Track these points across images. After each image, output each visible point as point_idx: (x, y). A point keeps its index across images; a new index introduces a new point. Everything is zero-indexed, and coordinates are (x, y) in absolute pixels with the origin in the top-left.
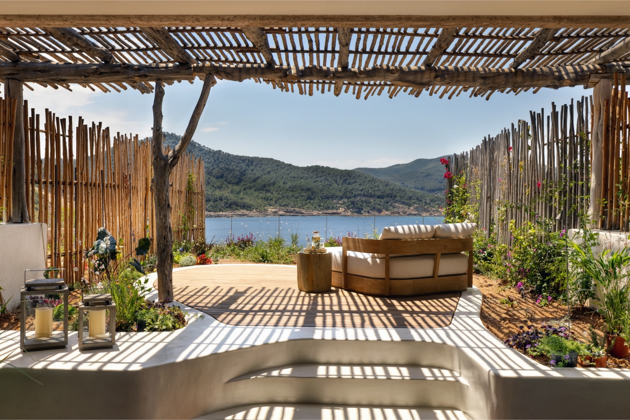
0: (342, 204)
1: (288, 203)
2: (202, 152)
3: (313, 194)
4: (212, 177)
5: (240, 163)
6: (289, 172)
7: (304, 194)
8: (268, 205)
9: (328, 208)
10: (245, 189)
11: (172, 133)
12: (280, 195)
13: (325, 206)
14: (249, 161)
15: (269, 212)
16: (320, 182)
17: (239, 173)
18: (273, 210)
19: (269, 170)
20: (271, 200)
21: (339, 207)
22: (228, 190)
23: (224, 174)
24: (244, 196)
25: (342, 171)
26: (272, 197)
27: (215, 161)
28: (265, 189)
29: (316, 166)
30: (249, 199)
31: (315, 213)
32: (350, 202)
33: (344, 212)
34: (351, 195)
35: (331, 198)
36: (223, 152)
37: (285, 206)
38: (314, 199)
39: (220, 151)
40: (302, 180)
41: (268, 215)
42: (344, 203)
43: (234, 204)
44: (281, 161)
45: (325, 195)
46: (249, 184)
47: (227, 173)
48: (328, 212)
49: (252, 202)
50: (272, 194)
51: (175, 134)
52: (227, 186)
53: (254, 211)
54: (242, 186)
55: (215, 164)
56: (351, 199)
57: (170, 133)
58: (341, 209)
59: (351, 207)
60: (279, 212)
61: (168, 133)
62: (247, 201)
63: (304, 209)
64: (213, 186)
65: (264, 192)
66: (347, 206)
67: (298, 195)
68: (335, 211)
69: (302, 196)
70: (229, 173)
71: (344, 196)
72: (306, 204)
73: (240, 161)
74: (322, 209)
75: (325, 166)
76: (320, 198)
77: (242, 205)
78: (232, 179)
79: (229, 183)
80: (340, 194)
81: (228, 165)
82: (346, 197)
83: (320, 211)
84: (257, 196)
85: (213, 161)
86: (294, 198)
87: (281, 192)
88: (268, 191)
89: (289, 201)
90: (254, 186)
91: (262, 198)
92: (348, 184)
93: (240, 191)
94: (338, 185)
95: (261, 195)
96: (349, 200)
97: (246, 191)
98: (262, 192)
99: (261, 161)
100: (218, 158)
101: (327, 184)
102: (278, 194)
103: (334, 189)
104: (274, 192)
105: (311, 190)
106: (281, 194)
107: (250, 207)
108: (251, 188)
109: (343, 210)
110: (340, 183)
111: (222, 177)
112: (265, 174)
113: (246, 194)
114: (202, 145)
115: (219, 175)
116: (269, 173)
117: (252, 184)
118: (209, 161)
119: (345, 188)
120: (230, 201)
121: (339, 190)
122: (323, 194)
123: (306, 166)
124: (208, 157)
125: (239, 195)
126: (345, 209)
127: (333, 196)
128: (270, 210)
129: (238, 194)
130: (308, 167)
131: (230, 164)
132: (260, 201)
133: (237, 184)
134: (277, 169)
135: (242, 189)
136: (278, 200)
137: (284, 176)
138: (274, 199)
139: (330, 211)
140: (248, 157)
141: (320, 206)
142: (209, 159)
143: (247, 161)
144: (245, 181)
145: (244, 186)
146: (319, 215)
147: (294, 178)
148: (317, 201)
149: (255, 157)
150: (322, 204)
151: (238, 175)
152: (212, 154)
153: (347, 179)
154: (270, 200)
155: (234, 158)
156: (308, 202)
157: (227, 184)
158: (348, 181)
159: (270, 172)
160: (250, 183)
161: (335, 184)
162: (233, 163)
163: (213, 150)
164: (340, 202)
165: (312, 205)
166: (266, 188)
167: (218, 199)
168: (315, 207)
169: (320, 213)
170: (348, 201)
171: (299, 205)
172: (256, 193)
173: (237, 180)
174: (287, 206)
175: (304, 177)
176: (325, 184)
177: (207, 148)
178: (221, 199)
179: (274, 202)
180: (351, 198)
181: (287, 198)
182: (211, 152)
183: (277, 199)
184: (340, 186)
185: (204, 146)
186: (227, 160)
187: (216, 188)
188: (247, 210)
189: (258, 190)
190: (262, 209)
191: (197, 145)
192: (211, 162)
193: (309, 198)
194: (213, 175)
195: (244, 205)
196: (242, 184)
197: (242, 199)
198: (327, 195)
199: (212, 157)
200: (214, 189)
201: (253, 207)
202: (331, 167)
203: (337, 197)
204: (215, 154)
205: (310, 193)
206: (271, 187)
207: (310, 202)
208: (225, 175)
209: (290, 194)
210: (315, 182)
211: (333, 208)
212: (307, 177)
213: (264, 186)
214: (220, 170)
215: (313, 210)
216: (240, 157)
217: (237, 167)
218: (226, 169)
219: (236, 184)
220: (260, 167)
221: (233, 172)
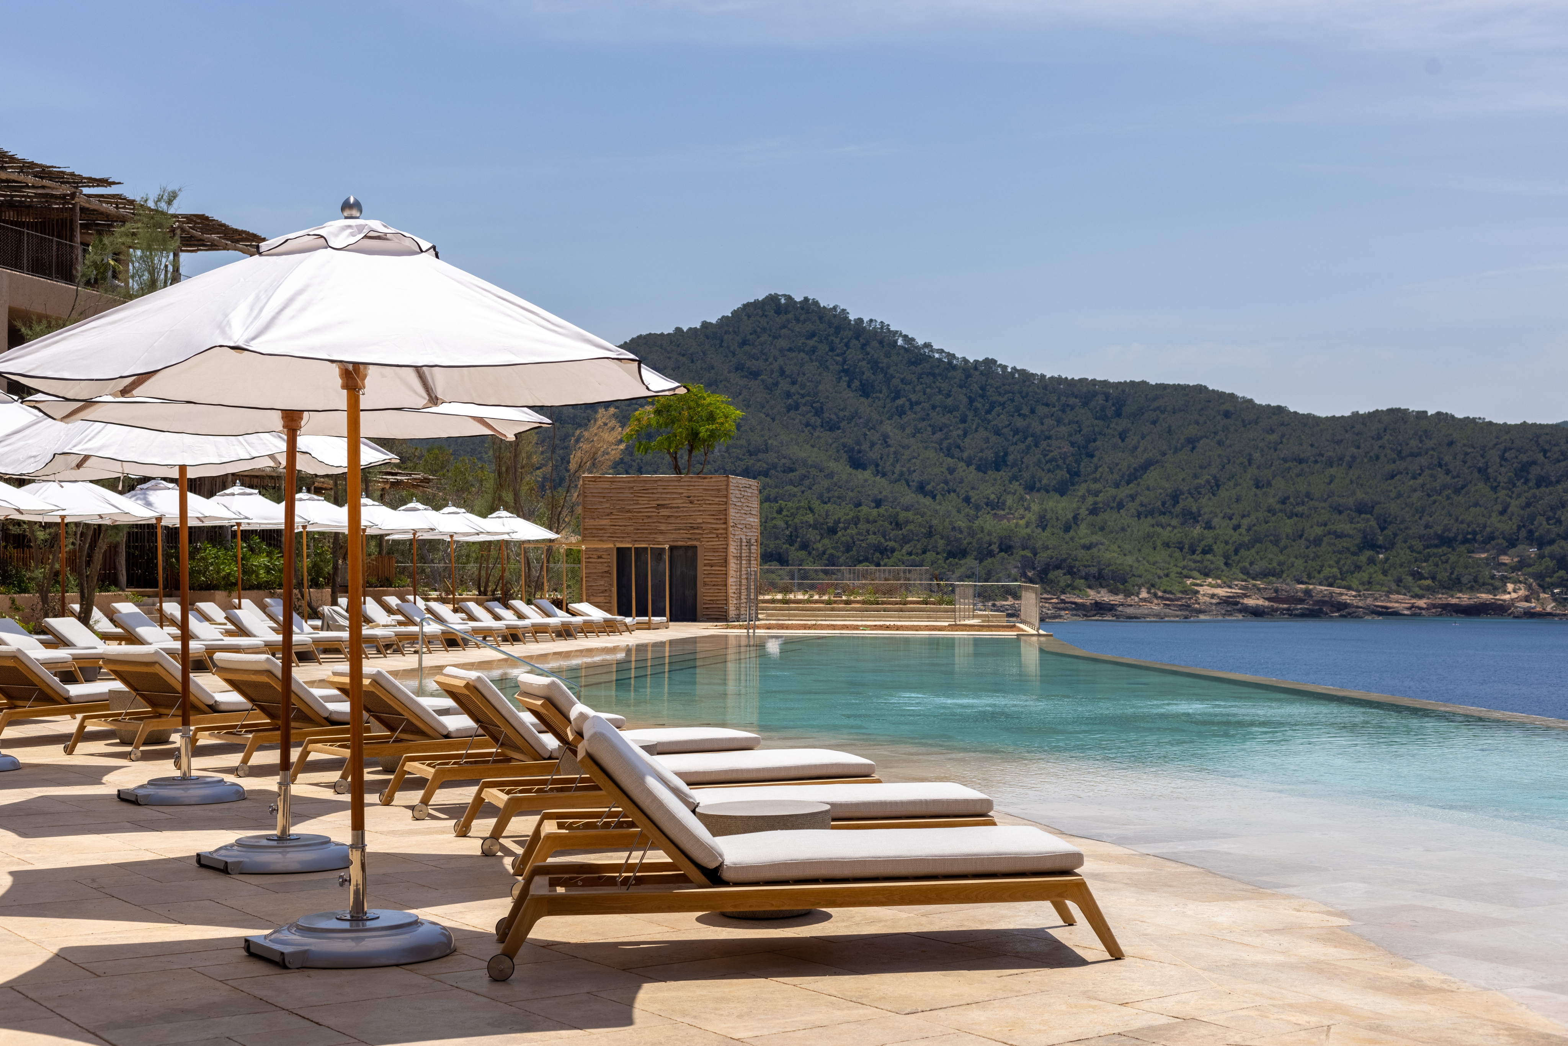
0: (1514, 569)
1: (1280, 564)
2: (918, 369)
3: (1383, 529)
4: (961, 465)
5: (1072, 408)
6: (1273, 438)
7: (1347, 528)
8: (1195, 574)
9: (1455, 584)
10: (1094, 511)
11: (806, 299)
12: (1242, 530)
13: (1443, 576)
14: (1107, 397)
15: (1202, 599)
16: (1414, 478)
17: (1067, 448)
18: (1222, 592)
19: (1192, 431)
20: (1207, 551)
21: (1504, 580)
22: (1028, 515)
23: (1006, 454)
24: (1095, 539)
25: (1506, 428)
26: (1210, 541)
27: (971, 400)
28: (1178, 509)
29: (1391, 411)
30: (1114, 547)
31: (1399, 602)
32: (1552, 557)
33: (1527, 599)
34: (1555, 529)
35: (1465, 541)
36: (1005, 367)
37: (1264, 575)
38: (1389, 547)
39: (990, 363)
40: (1333, 471)
41: (1200, 612)
42: (1522, 565)
43: (1058, 567)
44: (1240, 394)
45: (1439, 529)
46: (1112, 491)
47: (1022, 446)
48: (1454, 601)
49: (1130, 560)
50: (1208, 526)
51: (816, 303)
52: (1022, 499)
53: (1144, 594)
54: (1083, 498)
55: (970, 415)
56: (1555, 548)
57: (798, 298)
58: (1510, 587)
59: (1555, 579)
60: (1246, 601)
61: (789, 298)
62: (1108, 555)
63: (1349, 588)
64: (967, 500)
65: (1174, 522)
66: (1540, 577)
67: (1319, 531)
68: (1485, 597)
69: (1339, 536)
70: (1028, 447)
71: (1523, 533)
72: (1358, 568)
73: (1072, 401)
74: (1428, 588)
75: (1431, 412)
76: (1418, 545)
77: (1094, 570)
78: (1040, 473)
79: (1030, 488)
80: (1504, 526)
81: (1024, 416)
82: (1531, 539)
83: (1420, 597)
84: (1149, 536)
85: (965, 400)
86: (1303, 541)
87: (1245, 522)
88: (1190, 517)
89: (1282, 558)
90: (1133, 498)
91: (1167, 545)
92: (1538, 485)
93: (1075, 518)
94: (1495, 489)
95: (1165, 534)
96: (1547, 550)
97: (1099, 519)
98: (1163, 519)
99: (1156, 398)
100: (982, 388)
101: (1445, 487)
102: (1236, 528)
103: (1476, 505)
104: (1215, 521)
105: (1377, 510)
106: (1249, 530)
107: (1124, 582)
108: (1120, 506)
109: (1522, 592)
110: (1502, 479)
111: (999, 463)
112: (1176, 450)
113: (1102, 529)
114: (920, 341)
115: (990, 455)
116: (1192, 442)
117: (1124, 492)
118: (949, 402)
119: (1523, 500)
120: (1043, 557)
121: (1499, 507)
122: (1427, 526)
123: (1347, 414)
124: (945, 386)
125: (1072, 533)
126: (1529, 587)
127: (1474, 533)
128: (1205, 590)
129: (1067, 529)
130: (1356, 415)
131: (1033, 411)
132: (1161, 556)
133: (1062, 490)
134: (1226, 429)
135: (1083, 512)
136: (1236, 552)
137: (1257, 455)
138: (1219, 548)
139: (1463, 598)
140: (1105, 383)
141: (1417, 576)
142: (948, 395)
143: (1100, 400)
144: (1095, 480)
145: (1090, 500)
146: (1416, 613)
147: (1300, 461)
148: (1402, 554)
149: (1132, 383)
150: (1426, 568)
151: (1064, 457)
152: (959, 375)
153: (1534, 463)
154: (1204, 552)
155: (1045, 388)
156: (1363, 558)
157: (1021, 490)
158: (1535, 471)
159: (1198, 440)
160: (1117, 485)
161: (1481, 485)
162: (1041, 410)
163: (965, 360)
164: (1505, 559)
165: (1385, 573)
166: (1181, 504)
167: (995, 548)
168: (1399, 581)
169: (1422, 603)
170: (1541, 557)
171: (1326, 571)
172: (1146, 525)
173: (1062, 474)
174: (1277, 574)
175: (1341, 459)
176: (1437, 485)
177: (941, 351)
178: (1006, 548)
179: (1220, 562)
180: (1552, 542)
181: (1276, 542)
182: (955, 368)
183: (1231, 548)
184: (1502, 493)
185: (927, 345)
186: (1018, 398)
187: (978, 508)
188: (1114, 592)
189: (1151, 513)
190: (1176, 588)
191: (900, 342)
192: (956, 408)
193: (1369, 544)
194: (965, 455)
195: (1100, 571)
196: (1082, 489)
197: (1088, 547)
198: (1446, 529)
199: (961, 387)
200: (972, 512)
201: (1140, 581)
202: (1459, 415)
203: (1491, 538)
204: (968, 376)
205: (1373, 523)
206: (1203, 501)
207: (1371, 561)
208: (1010, 459)
209: (1288, 526)
210: (1392, 477)
211: (1476, 585)
212: (1354, 457)
213: (1175, 498)
214: (994, 439)
215: (1390, 592)
216: (1071, 383)
217: (1059, 422)
218: (1016, 432)
219: (1056, 490)
220: (1154, 423)
221: (1044, 444)
